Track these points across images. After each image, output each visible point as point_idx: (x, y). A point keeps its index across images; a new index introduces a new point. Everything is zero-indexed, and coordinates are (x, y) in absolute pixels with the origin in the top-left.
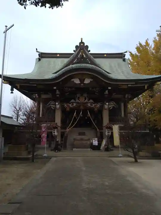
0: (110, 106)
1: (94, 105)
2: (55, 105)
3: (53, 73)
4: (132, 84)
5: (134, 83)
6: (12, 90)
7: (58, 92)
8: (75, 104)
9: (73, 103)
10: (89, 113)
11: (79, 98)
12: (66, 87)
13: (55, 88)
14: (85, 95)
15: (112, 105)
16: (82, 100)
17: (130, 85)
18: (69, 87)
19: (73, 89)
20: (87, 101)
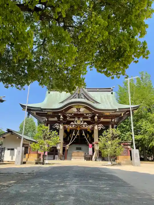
0: (99, 128)
1: (87, 126)
2: (59, 126)
3: (60, 103)
4: (112, 112)
5: (114, 112)
6: (28, 115)
7: (61, 117)
8: (73, 126)
9: (72, 125)
10: (84, 133)
11: (76, 121)
12: (67, 114)
13: (60, 114)
14: (81, 119)
15: (101, 126)
16: (79, 123)
17: (112, 113)
18: (69, 114)
19: (73, 114)
20: (82, 123)
